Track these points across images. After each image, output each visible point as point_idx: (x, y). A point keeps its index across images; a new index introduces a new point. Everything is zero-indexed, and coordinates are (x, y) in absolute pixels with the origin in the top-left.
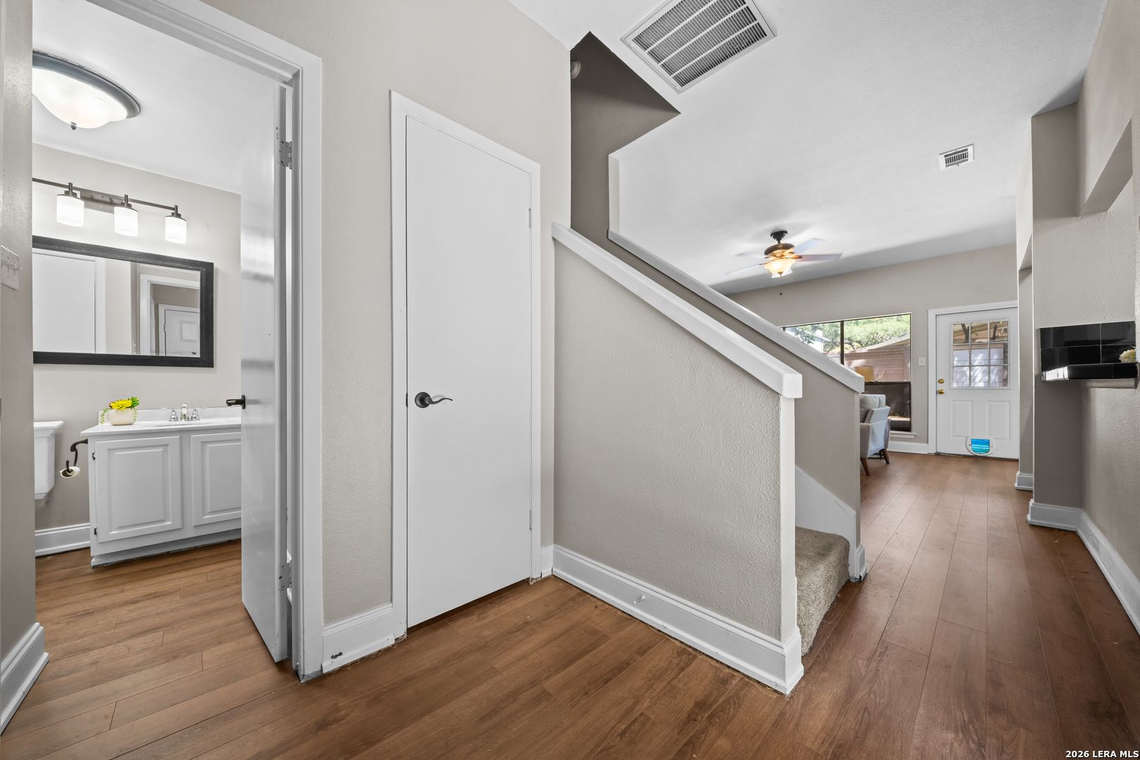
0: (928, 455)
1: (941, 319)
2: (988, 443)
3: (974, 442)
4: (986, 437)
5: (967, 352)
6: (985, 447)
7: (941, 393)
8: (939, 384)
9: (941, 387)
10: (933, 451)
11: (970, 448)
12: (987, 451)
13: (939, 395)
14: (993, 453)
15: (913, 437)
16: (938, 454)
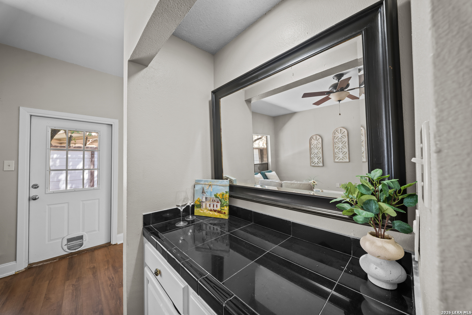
2: (81, 238)
3: (69, 240)
4: (79, 233)
5: (65, 152)
6: (78, 242)
7: (35, 199)
8: (32, 190)
9: (34, 192)
12: (81, 245)
13: (32, 202)
14: (86, 246)
16: (29, 268)
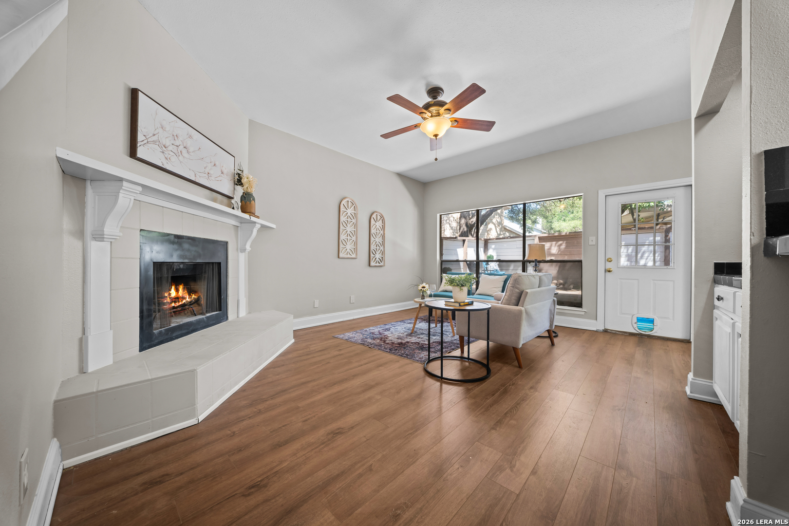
0: (596, 331)
1: (610, 199)
2: (652, 321)
3: (640, 320)
4: (650, 316)
5: (634, 236)
6: (649, 325)
7: (609, 271)
8: (607, 263)
9: (609, 266)
10: (601, 328)
11: (635, 326)
12: (652, 330)
13: (608, 274)
14: (657, 332)
15: (583, 313)
16: (606, 331)
